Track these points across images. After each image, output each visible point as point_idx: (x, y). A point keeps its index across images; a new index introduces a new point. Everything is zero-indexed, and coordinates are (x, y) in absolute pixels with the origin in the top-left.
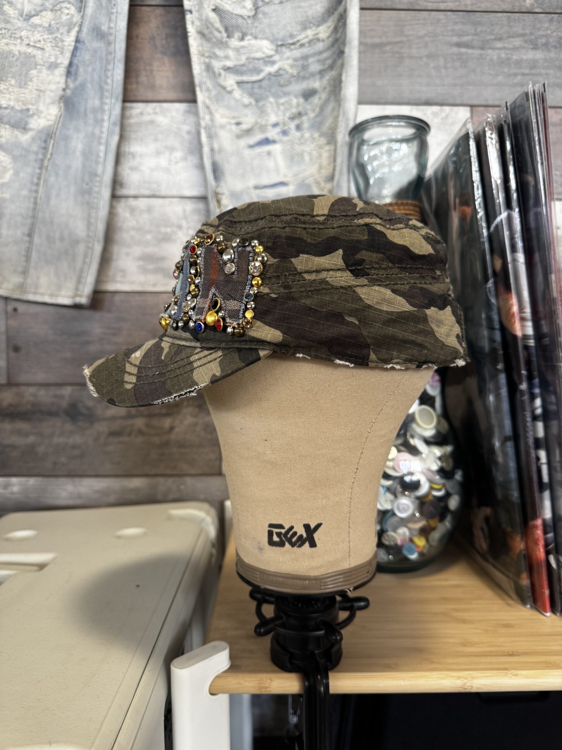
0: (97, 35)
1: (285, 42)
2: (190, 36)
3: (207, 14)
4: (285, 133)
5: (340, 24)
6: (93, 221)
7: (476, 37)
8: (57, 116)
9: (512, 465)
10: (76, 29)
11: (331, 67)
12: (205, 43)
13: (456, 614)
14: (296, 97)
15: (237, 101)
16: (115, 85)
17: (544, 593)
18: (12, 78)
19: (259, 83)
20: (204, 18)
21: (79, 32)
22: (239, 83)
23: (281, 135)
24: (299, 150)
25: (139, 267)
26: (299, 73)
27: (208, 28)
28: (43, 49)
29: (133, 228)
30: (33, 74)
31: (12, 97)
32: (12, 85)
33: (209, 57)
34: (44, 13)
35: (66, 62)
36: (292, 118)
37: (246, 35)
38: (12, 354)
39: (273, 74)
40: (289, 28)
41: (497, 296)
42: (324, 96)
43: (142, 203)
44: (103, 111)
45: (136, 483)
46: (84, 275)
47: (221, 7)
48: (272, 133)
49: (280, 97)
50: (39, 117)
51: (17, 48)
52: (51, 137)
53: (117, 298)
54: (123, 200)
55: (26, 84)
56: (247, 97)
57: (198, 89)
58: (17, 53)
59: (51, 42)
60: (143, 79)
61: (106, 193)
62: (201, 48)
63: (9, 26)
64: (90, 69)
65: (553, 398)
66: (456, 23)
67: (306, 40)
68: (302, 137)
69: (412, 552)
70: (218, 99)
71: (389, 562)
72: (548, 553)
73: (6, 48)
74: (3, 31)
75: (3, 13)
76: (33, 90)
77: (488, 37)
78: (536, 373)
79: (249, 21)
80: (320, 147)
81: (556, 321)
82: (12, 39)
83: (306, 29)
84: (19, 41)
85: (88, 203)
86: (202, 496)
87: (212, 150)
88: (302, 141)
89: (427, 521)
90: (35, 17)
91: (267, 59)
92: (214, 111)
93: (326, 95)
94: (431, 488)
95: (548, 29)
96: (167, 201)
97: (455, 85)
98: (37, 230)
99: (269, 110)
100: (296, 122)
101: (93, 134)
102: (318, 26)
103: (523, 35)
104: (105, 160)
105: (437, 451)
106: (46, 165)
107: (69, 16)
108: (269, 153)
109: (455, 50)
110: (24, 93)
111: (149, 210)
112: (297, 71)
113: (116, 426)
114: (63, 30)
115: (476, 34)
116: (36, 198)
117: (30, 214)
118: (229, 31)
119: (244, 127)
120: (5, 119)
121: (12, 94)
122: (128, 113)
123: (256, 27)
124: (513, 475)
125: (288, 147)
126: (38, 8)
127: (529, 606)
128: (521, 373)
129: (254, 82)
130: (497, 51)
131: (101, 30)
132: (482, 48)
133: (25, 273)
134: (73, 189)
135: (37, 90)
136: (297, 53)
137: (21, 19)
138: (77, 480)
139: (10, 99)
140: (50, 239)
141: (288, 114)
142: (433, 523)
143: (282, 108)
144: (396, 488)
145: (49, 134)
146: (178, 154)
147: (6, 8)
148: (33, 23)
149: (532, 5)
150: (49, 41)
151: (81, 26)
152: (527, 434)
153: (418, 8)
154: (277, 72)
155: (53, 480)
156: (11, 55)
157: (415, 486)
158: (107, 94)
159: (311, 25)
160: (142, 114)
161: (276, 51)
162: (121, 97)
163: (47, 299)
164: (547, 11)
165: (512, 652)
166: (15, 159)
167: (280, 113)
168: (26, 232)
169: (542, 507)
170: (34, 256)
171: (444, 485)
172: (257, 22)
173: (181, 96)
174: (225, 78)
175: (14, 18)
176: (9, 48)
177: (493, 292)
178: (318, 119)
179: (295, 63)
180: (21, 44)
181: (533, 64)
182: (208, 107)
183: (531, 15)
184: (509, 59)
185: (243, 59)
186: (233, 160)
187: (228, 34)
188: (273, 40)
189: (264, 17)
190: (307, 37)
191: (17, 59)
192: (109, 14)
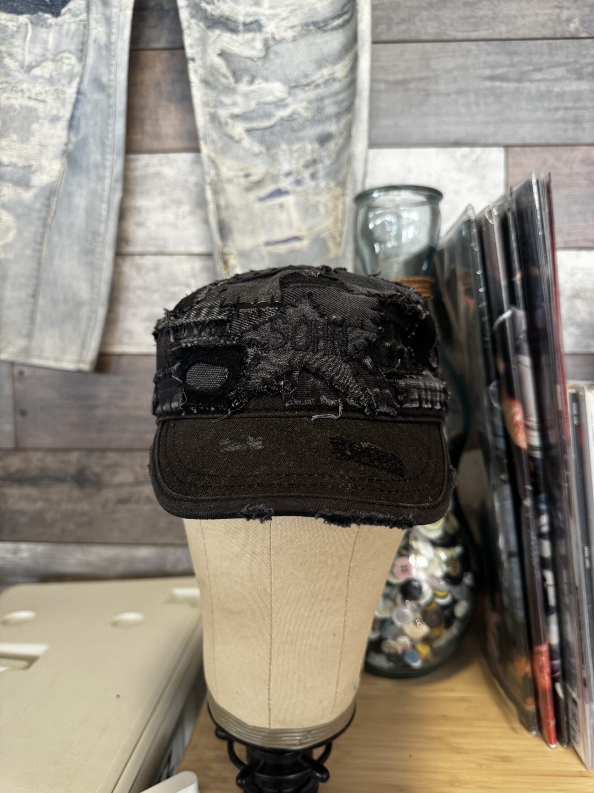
0: (98, 86)
1: (299, 84)
2: (194, 86)
3: (212, 61)
4: (298, 182)
6: (96, 282)
7: (512, 69)
8: (60, 172)
9: (517, 582)
10: (77, 80)
11: (348, 110)
12: (210, 92)
14: (311, 142)
15: (246, 150)
16: (116, 140)
17: (548, 724)
18: (14, 133)
19: (270, 130)
20: (208, 65)
21: (80, 83)
23: (294, 185)
24: (313, 202)
25: (147, 328)
26: (314, 116)
27: (213, 75)
28: (44, 101)
29: (140, 288)
30: (35, 128)
32: (13, 141)
33: (215, 106)
34: (45, 64)
35: (68, 115)
36: (307, 166)
37: (256, 78)
38: (19, 418)
39: (286, 119)
40: (302, 68)
41: (500, 400)
42: (340, 141)
43: (148, 261)
44: (105, 167)
45: (144, 552)
46: (88, 339)
47: (227, 50)
48: (285, 184)
49: (293, 143)
50: (42, 173)
51: (18, 101)
52: (54, 194)
53: (124, 361)
54: (129, 259)
55: (28, 139)
56: (258, 145)
58: (18, 107)
59: (52, 94)
60: (148, 128)
62: (205, 98)
63: (9, 79)
64: (91, 122)
65: (560, 516)
66: (489, 54)
67: (321, 81)
68: (317, 187)
69: (415, 661)
71: (390, 669)
72: (554, 680)
73: (7, 103)
74: (4, 85)
75: (4, 66)
76: (36, 146)
77: (526, 68)
78: (542, 488)
79: (259, 63)
82: (13, 92)
83: (322, 68)
84: (20, 94)
85: (91, 264)
87: (218, 207)
88: (317, 192)
89: (431, 629)
90: (36, 69)
91: (280, 103)
92: (219, 165)
93: (342, 140)
94: (435, 595)
96: (175, 258)
97: (488, 123)
98: (41, 292)
99: (281, 158)
100: (311, 170)
101: (95, 191)
102: (335, 64)
103: (565, 64)
104: (107, 219)
105: (443, 555)
106: (50, 223)
107: (70, 67)
108: (281, 206)
109: (488, 84)
110: (27, 149)
111: (156, 268)
112: (312, 115)
113: (124, 493)
114: (64, 81)
115: (512, 65)
116: (39, 258)
117: (35, 275)
118: (237, 76)
119: (254, 178)
120: (8, 177)
121: (14, 150)
122: (133, 165)
123: (267, 69)
124: (518, 593)
125: (302, 198)
126: (39, 59)
128: (526, 488)
129: (265, 129)
130: (535, 84)
131: (101, 82)
132: (519, 80)
133: (29, 335)
134: (76, 248)
135: (39, 145)
136: (312, 94)
137: (22, 71)
138: (86, 548)
139: (12, 156)
140: (54, 301)
141: (302, 162)
142: (436, 632)
143: (295, 155)
144: (395, 596)
145: (52, 191)
146: (186, 208)
147: (7, 60)
148: (34, 75)
149: (577, 29)
150: (50, 93)
151: (82, 77)
152: (531, 554)
153: (445, 37)
154: (290, 116)
155: (62, 547)
156: (13, 110)
158: (108, 150)
159: (327, 64)
160: (147, 166)
161: (290, 93)
162: (122, 153)
163: (52, 364)
166: (18, 217)
167: (294, 161)
168: (31, 293)
169: (549, 630)
170: (39, 318)
171: (450, 592)
172: (268, 64)
174: (233, 127)
175: (15, 71)
176: (10, 102)
177: (496, 396)
178: (334, 167)
179: (309, 106)
180: (22, 97)
181: (578, 97)
182: (213, 161)
183: (575, 41)
184: (549, 92)
185: (253, 104)
186: (242, 215)
187: (236, 78)
188: (285, 81)
189: (276, 58)
190: (322, 77)
191: (19, 113)
192: (109, 65)
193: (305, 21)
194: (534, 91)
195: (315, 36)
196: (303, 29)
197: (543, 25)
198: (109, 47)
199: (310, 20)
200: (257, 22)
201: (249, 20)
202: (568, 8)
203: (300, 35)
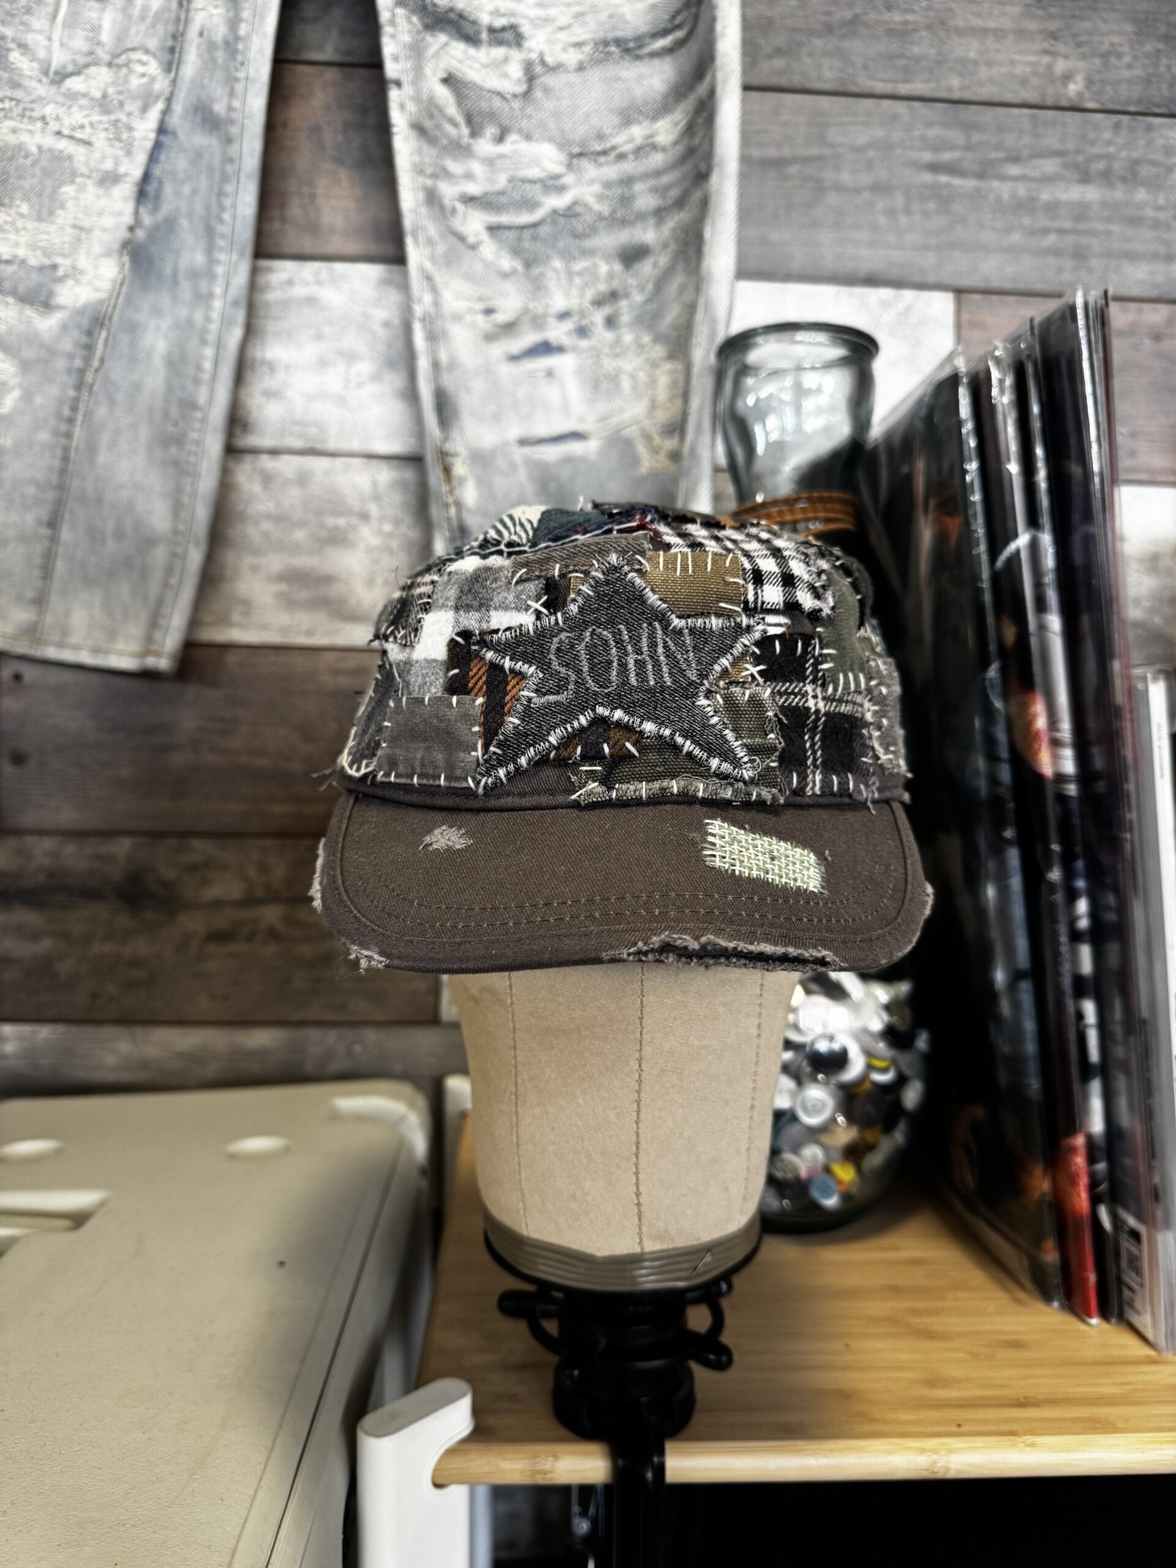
0: (204, 120)
1: (586, 150)
2: (397, 134)
3: (431, 91)
5: (700, 120)
6: (186, 499)
7: (969, 155)
8: (114, 281)
9: (1029, 1026)
10: (160, 106)
11: (680, 203)
12: (426, 148)
13: (914, 1320)
14: (607, 259)
15: (487, 264)
16: (238, 225)
17: (1086, 1280)
18: (22, 200)
19: (531, 230)
20: (425, 97)
21: (166, 112)
22: (492, 229)
23: (575, 337)
24: (610, 369)
25: (279, 596)
26: (614, 212)
27: (431, 116)
28: (88, 143)
29: (269, 517)
30: (66, 193)
31: (23, 240)
32: (22, 216)
33: (434, 176)
34: (93, 70)
35: (137, 173)
36: (598, 303)
37: (509, 132)
38: (9, 769)
39: (562, 213)
40: (594, 121)
41: (1005, 696)
42: (663, 260)
43: (287, 465)
44: (212, 276)
45: (261, 1038)
46: (166, 610)
47: (459, 74)
48: (558, 332)
49: (574, 258)
50: (77, 282)
51: (34, 139)
52: (102, 325)
53: (232, 658)
54: (248, 458)
55: (51, 213)
56: (508, 257)
57: (409, 241)
58: (34, 149)
59: (106, 130)
60: (295, 211)
61: (214, 445)
62: (417, 159)
63: (18, 94)
65: (1111, 899)
66: (930, 124)
67: (628, 148)
68: (617, 341)
69: (828, 1194)
70: (449, 261)
71: (783, 1213)
72: (1095, 1200)
73: (12, 139)
74: (7, 104)
75: (8, 67)
76: (67, 227)
77: (993, 155)
78: (1079, 849)
79: (516, 104)
80: (654, 364)
81: (1119, 751)
82: (25, 120)
83: (630, 124)
84: (39, 124)
85: (176, 463)
86: (398, 1068)
87: (436, 365)
88: (618, 351)
89: (860, 1131)
90: (74, 79)
91: (551, 182)
92: (440, 286)
93: (667, 259)
94: (870, 1067)
95: (1109, 142)
96: (339, 462)
97: (925, 248)
98: (67, 515)
99: (552, 284)
100: (606, 310)
101: (190, 322)
102: (655, 118)
103: (1061, 153)
104: (214, 376)
105: (882, 994)
106: (90, 381)
107: (145, 80)
108: (550, 373)
109: (927, 177)
110: (48, 233)
111: (302, 479)
112: (611, 209)
113: (222, 920)
114: (133, 106)
115: (968, 148)
116: (66, 449)
117: (54, 479)
118: (474, 123)
119: (501, 317)
120: (7, 285)
121: (22, 233)
122: (262, 280)
123: (530, 117)
124: (1031, 1047)
125: (589, 361)
126: (81, 60)
127: (1056, 1304)
128: (1051, 849)
129: (522, 228)
130: (1009, 184)
131: (211, 112)
132: (981, 176)
134: (144, 432)
135: (75, 227)
136: (612, 171)
137: (45, 80)
138: (139, 1031)
139: (17, 244)
140: (94, 535)
141: (590, 294)
142: (870, 1136)
143: (578, 280)
144: (799, 1067)
145: (97, 319)
146: (365, 368)
147: (15, 56)
148: (69, 90)
149: (1080, 94)
150: (101, 126)
151: (169, 100)
152: (1060, 969)
153: (853, 89)
154: (569, 208)
155: (88, 1031)
156: (23, 153)
157: (837, 1061)
158: (221, 243)
159: (641, 118)
160: (290, 282)
161: (569, 166)
162: (249, 250)
163: (86, 658)
164: (1110, 106)
165: (1025, 1398)
166: (25, 366)
167: (574, 292)
168: (45, 518)
169: (1086, 1110)
170: (60, 567)
171: (894, 1062)
172: (531, 108)
173: (373, 248)
174: (465, 217)
175: (31, 77)
176: (18, 138)
177: (998, 689)
178: (649, 307)
179: (606, 192)
180: (43, 130)
181: (1081, 212)
182: (429, 278)
183: (1077, 115)
184: (1033, 200)
185: (501, 181)
186: (478, 385)
187: (473, 128)
188: (563, 144)
189: (547, 97)
190: (631, 140)
191: (35, 163)
192: (231, 81)
193: (601, 35)
194: (1005, 196)
195: (618, 63)
196: (598, 49)
197: (1024, 82)
198: (232, 45)
199: (611, 35)
200: (513, 28)
201: (499, 23)
202: (1066, 57)
203: (591, 60)
